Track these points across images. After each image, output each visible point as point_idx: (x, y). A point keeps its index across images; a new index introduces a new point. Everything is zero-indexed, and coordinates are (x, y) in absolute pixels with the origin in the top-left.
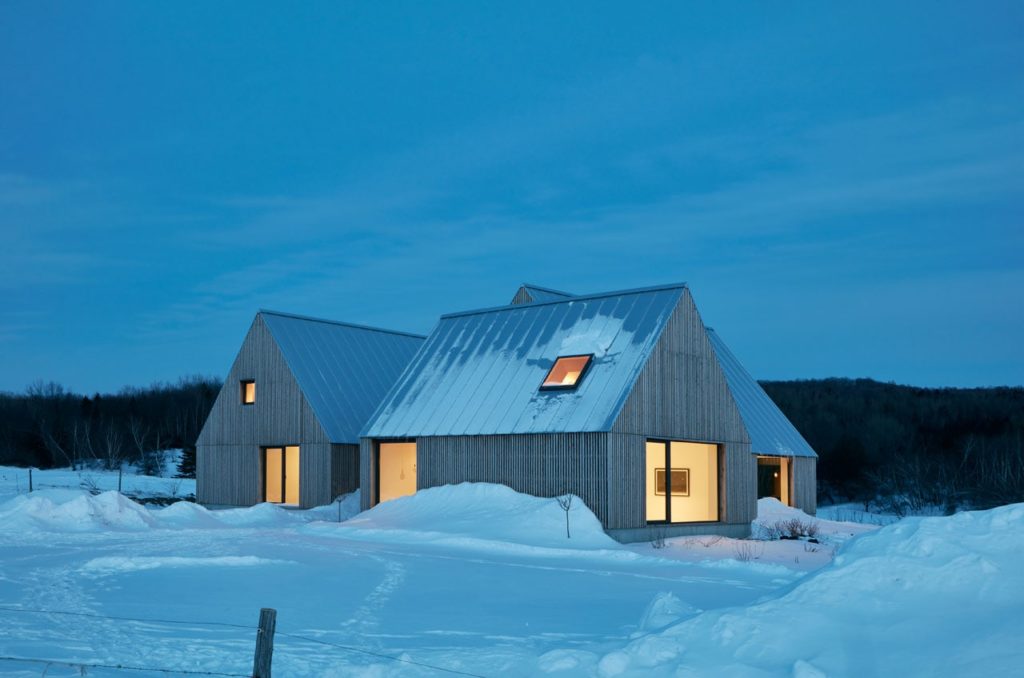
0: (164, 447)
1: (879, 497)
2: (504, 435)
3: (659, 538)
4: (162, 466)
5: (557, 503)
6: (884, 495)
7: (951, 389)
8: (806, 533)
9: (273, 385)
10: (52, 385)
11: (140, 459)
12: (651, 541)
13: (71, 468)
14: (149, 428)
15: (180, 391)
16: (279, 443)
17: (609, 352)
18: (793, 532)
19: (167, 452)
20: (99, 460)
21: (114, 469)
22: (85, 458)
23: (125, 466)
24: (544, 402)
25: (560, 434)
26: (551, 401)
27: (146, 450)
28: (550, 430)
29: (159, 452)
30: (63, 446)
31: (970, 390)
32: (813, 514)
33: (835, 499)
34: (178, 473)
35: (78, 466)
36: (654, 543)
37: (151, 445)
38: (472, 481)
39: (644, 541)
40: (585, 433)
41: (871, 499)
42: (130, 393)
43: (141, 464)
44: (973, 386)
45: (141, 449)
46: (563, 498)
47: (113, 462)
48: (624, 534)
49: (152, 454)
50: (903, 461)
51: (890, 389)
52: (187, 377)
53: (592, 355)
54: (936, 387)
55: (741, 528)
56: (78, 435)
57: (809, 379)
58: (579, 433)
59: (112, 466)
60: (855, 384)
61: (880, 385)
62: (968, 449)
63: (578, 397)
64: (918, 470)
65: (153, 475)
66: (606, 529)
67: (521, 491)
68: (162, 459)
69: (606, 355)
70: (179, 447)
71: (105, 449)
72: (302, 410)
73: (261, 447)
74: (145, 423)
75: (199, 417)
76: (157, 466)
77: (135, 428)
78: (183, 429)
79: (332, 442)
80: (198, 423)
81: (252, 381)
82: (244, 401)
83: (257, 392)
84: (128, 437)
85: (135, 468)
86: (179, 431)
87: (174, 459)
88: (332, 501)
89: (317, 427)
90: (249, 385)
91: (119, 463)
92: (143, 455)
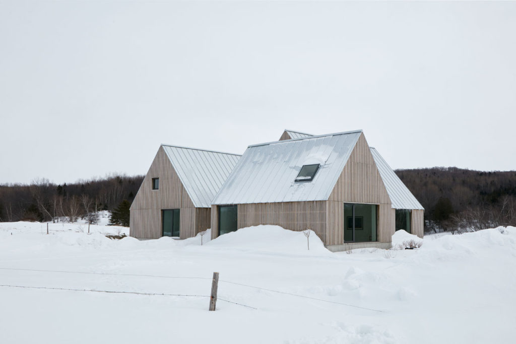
0: (99, 210)
1: (459, 229)
2: (279, 203)
3: (349, 249)
4: (98, 220)
5: (304, 234)
6: (461, 228)
7: (497, 172)
8: (417, 246)
9: (168, 180)
10: (44, 179)
11: (87, 216)
12: (346, 250)
13: (52, 222)
14: (92, 200)
15: (106, 181)
16: (170, 208)
17: (326, 163)
18: (411, 246)
19: (100, 212)
20: (67, 217)
22: (60, 216)
23: (79, 220)
24: (297, 186)
25: (304, 202)
26: (300, 186)
27: (90, 211)
28: (300, 200)
29: (97, 213)
30: (48, 210)
31: (507, 172)
32: (422, 237)
33: (437, 230)
34: (109, 223)
35: (56, 221)
36: (347, 251)
37: (93, 208)
38: (264, 224)
39: (342, 251)
40: (316, 201)
41: (455, 230)
42: (81, 182)
43: (87, 219)
44: (508, 170)
45: (88, 211)
46: (306, 231)
47: (74, 218)
48: (333, 248)
49: (93, 214)
50: (471, 210)
51: (466, 172)
53: (319, 164)
54: (490, 171)
55: (387, 244)
56: (56, 205)
57: (424, 168)
58: (313, 201)
59: (73, 220)
60: (447, 170)
61: (460, 170)
62: (505, 203)
63: (313, 184)
64: (479, 215)
66: (325, 245)
67: (287, 229)
68: (98, 216)
69: (325, 164)
70: (106, 210)
71: (70, 212)
72: (182, 192)
73: (162, 210)
74: (90, 198)
75: (116, 194)
76: (95, 220)
77: (85, 200)
78: (108, 200)
79: (196, 207)
80: (116, 197)
81: (158, 178)
82: (154, 188)
83: (160, 184)
84: (82, 205)
85: (84, 221)
86: (106, 202)
87: (105, 216)
88: (196, 235)
89: (189, 200)
90: (156, 180)
91: (76, 219)
92: (89, 214)
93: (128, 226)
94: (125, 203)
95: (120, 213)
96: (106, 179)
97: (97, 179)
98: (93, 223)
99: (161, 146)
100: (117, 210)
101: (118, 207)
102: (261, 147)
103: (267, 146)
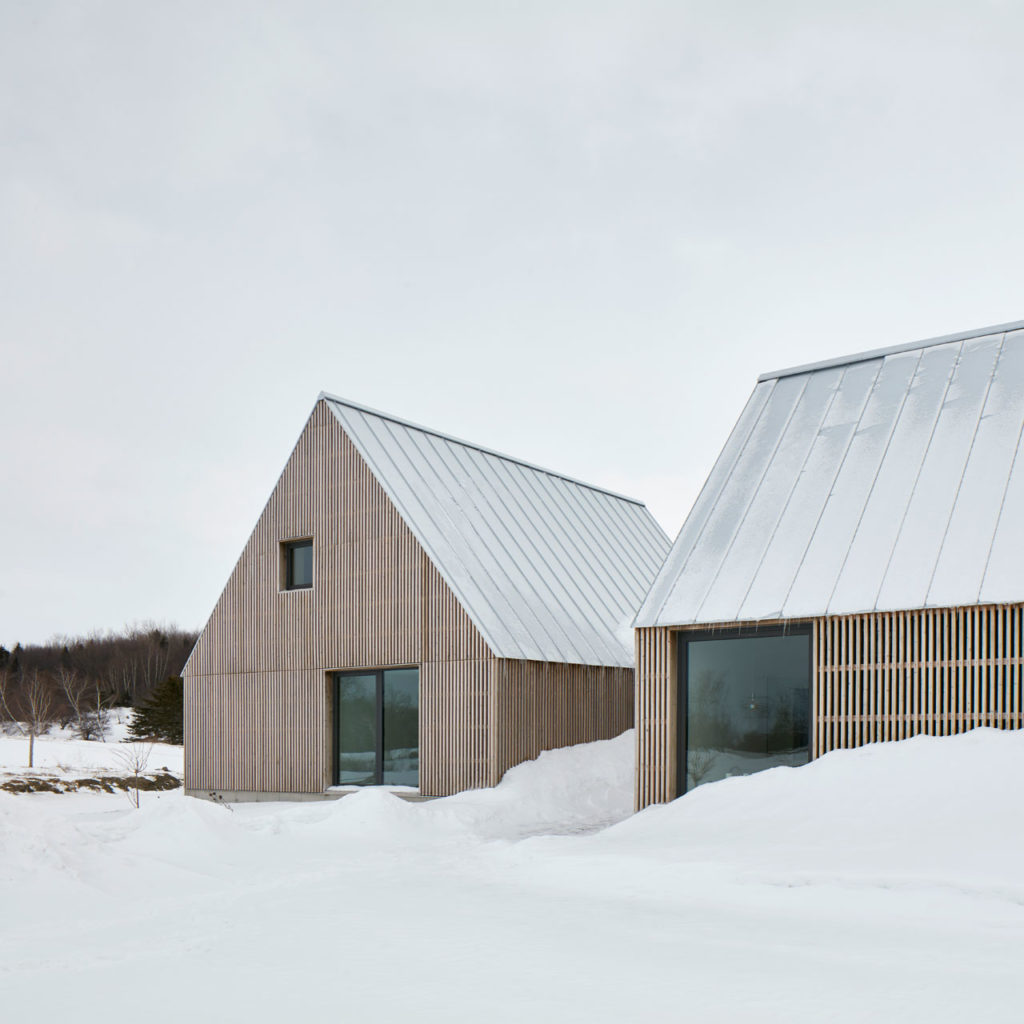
0: (106, 706)
9: (356, 545)
11: (74, 720)
14: (86, 683)
15: (127, 641)
16: (370, 665)
19: (112, 712)
20: (19, 724)
21: (41, 734)
23: (56, 729)
27: (83, 709)
29: (101, 713)
34: (129, 736)
37: (89, 702)
42: (61, 643)
43: (77, 727)
45: (76, 708)
47: (39, 725)
49: (92, 715)
52: (136, 624)
59: (39, 730)
65: (94, 740)
68: (104, 720)
70: (127, 706)
71: (28, 710)
72: (426, 593)
73: (328, 673)
74: (80, 676)
75: (153, 670)
76: (98, 728)
77: (67, 683)
78: (131, 684)
79: (498, 655)
80: (152, 676)
81: (308, 542)
82: (289, 583)
83: (318, 563)
84: (60, 694)
85: (68, 732)
86: (127, 687)
87: (121, 720)
88: (499, 779)
89: (464, 627)
90: (299, 552)
91: (47, 726)
92: (79, 716)
93: (180, 742)
94: (173, 685)
95: (161, 708)
96: (125, 636)
97: (104, 635)
98: (91, 736)
99: (321, 402)
100: (150, 702)
101: (155, 696)
102: (840, 372)
103: (877, 364)
